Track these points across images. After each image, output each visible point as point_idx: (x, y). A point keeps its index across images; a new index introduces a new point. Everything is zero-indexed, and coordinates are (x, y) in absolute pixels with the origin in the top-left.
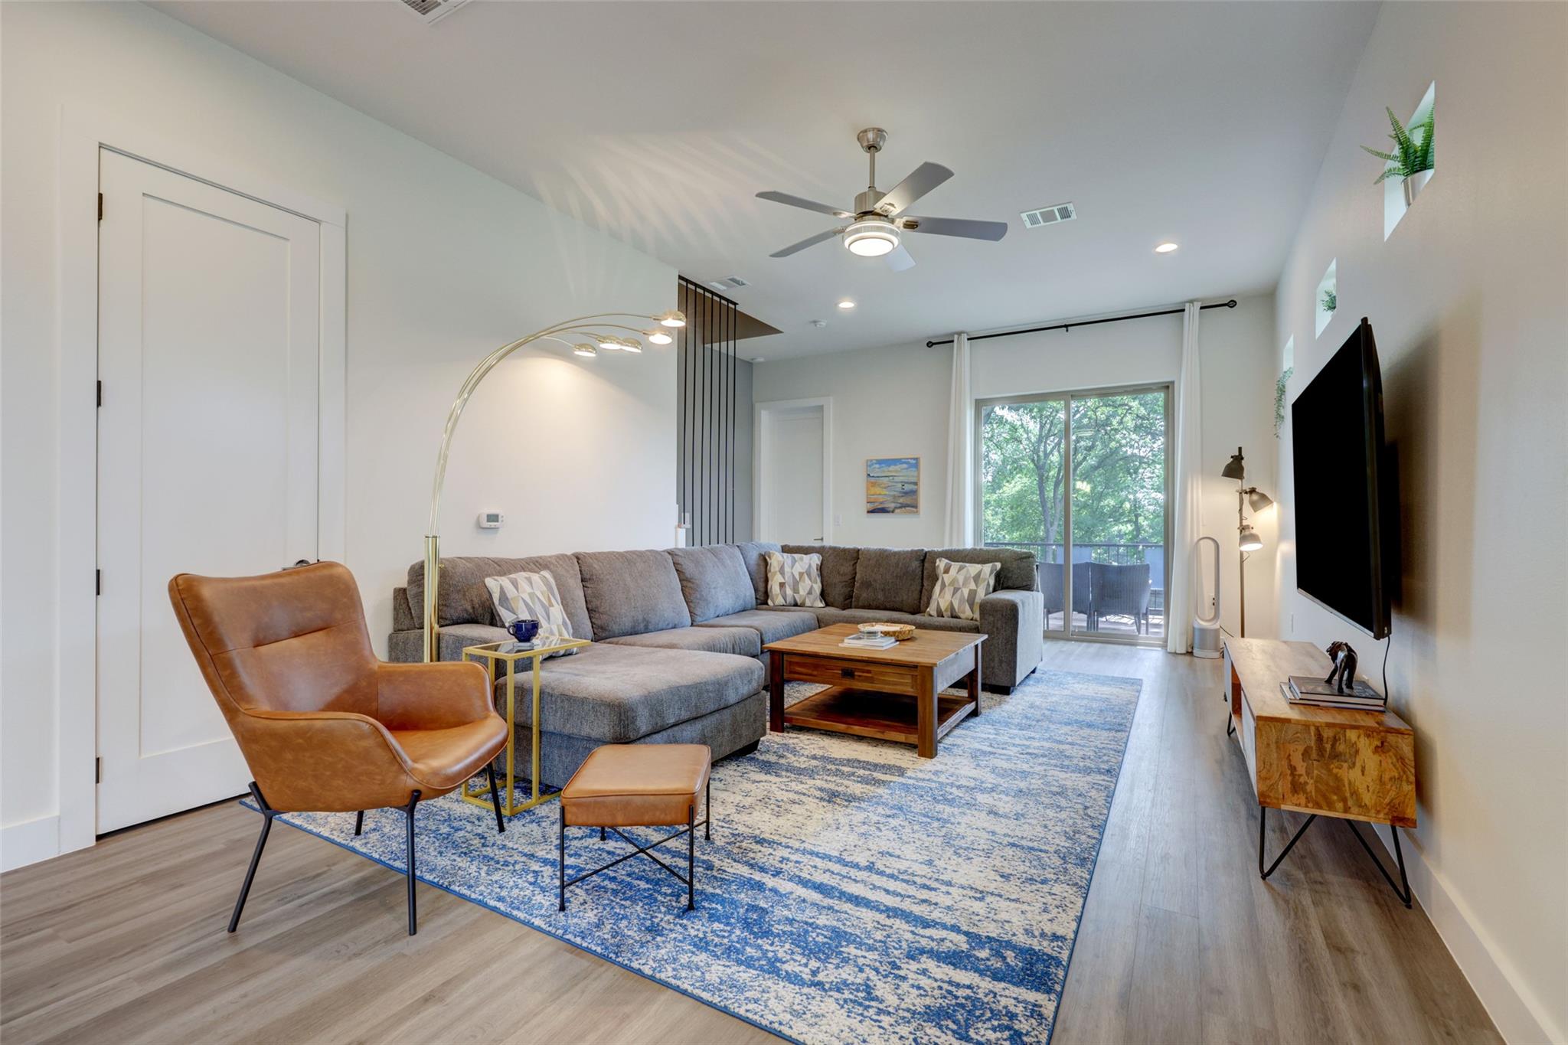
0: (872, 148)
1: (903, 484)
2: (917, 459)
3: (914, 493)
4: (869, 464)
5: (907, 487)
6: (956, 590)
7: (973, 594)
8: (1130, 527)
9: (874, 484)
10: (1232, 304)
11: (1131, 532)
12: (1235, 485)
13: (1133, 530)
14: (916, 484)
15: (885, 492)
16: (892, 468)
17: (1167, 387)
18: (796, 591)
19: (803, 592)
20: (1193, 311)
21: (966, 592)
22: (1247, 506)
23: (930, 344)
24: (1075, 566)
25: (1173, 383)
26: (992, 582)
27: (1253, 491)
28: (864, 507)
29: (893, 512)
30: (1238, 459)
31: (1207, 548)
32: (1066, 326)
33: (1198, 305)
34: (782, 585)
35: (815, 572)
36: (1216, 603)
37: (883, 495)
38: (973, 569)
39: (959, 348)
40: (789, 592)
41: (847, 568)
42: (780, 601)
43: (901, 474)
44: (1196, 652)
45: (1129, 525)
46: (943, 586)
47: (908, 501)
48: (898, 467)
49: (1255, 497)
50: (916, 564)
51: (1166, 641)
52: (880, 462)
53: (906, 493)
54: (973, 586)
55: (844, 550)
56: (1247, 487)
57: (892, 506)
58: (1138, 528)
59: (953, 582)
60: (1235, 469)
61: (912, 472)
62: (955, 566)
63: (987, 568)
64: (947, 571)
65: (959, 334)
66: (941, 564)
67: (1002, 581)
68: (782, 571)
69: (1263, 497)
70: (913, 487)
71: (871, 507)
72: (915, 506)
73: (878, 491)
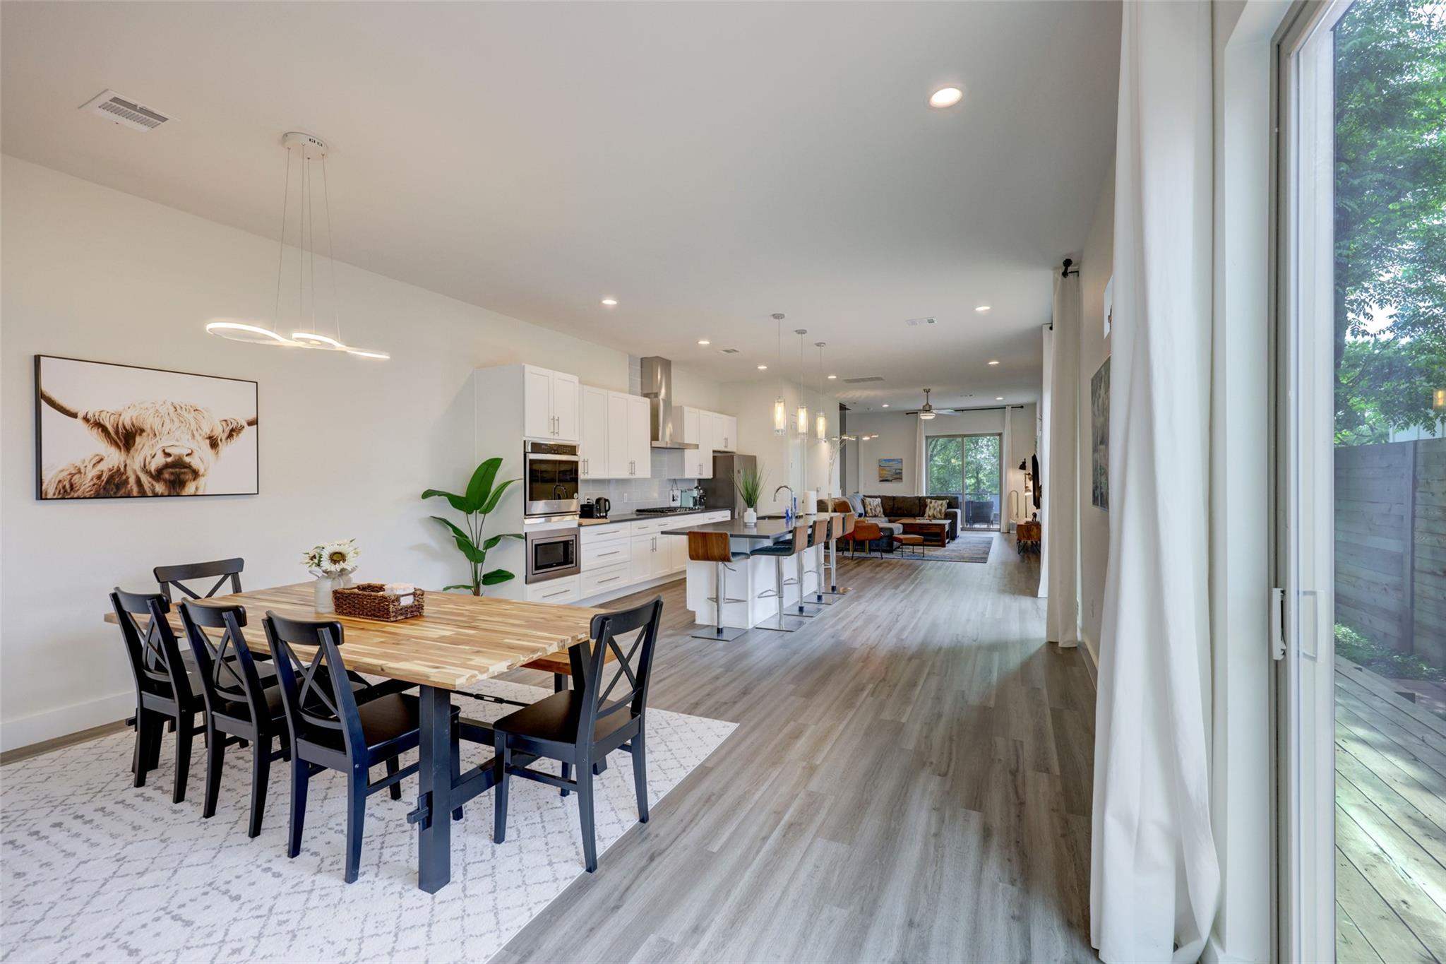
0: (927, 392)
1: (896, 469)
2: (901, 459)
3: (901, 473)
4: (880, 461)
5: (897, 471)
6: (935, 509)
7: (941, 510)
8: (973, 481)
9: (883, 470)
10: (1022, 407)
11: (974, 484)
12: (1023, 472)
13: (975, 483)
14: (901, 470)
15: (888, 473)
16: (891, 463)
17: (1000, 435)
18: (875, 511)
19: (878, 512)
20: (1009, 409)
21: (938, 509)
23: (907, 414)
24: (966, 502)
25: (1002, 433)
26: (946, 506)
27: (1029, 474)
28: (877, 479)
29: (894, 481)
30: (1024, 463)
31: (1014, 494)
32: (963, 410)
33: (1010, 406)
34: (871, 509)
35: (880, 505)
36: (1017, 514)
37: (886, 474)
38: (940, 502)
40: (873, 511)
41: (891, 503)
42: (871, 515)
43: (895, 466)
44: (1011, 532)
45: (972, 480)
46: (930, 508)
47: (898, 477)
48: (894, 462)
49: (1030, 476)
50: (917, 501)
51: (1000, 529)
52: (885, 460)
53: (897, 474)
54: (940, 507)
55: (889, 497)
56: (1027, 473)
57: (891, 478)
58: (978, 481)
59: (933, 506)
60: (1024, 466)
61: (900, 465)
62: (933, 501)
63: (944, 502)
64: (931, 503)
66: (928, 501)
67: (949, 506)
68: (870, 504)
70: (900, 471)
71: (881, 479)
72: (901, 479)
73: (884, 472)
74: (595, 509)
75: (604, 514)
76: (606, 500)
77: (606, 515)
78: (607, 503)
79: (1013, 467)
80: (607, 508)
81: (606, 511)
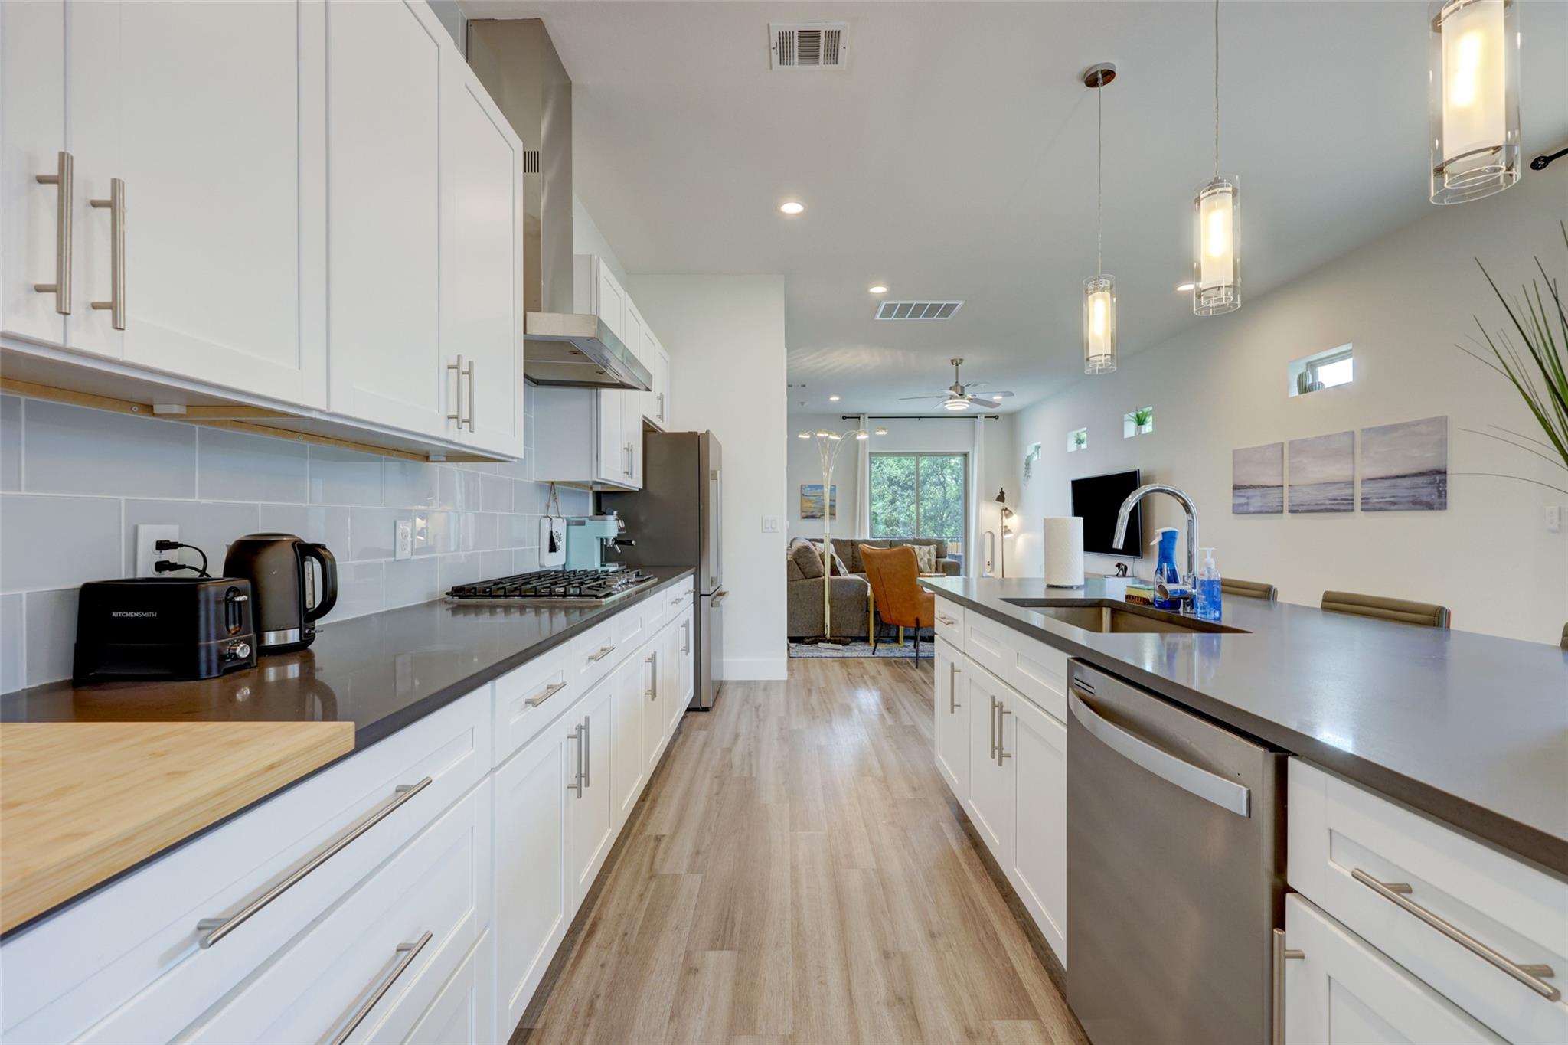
2: (834, 486)
3: (833, 506)
4: (804, 488)
9: (805, 501)
10: (996, 417)
15: (813, 505)
16: (819, 491)
17: (966, 455)
20: (981, 418)
22: (1004, 517)
23: (844, 418)
25: (968, 452)
27: (1006, 509)
29: (819, 518)
30: (1002, 493)
31: (988, 537)
32: (920, 418)
33: (984, 416)
36: (992, 564)
37: (813, 508)
38: (925, 548)
39: (864, 423)
49: (1007, 512)
52: (811, 487)
56: (1005, 506)
57: (818, 513)
60: (1001, 498)
65: (864, 414)
69: (1010, 512)
70: (833, 503)
71: (804, 514)
72: (834, 514)
73: (810, 504)
74: (209, 616)
75: (293, 636)
76: (307, 551)
77: (307, 639)
78: (313, 567)
79: (988, 499)
80: (315, 597)
81: (308, 617)
